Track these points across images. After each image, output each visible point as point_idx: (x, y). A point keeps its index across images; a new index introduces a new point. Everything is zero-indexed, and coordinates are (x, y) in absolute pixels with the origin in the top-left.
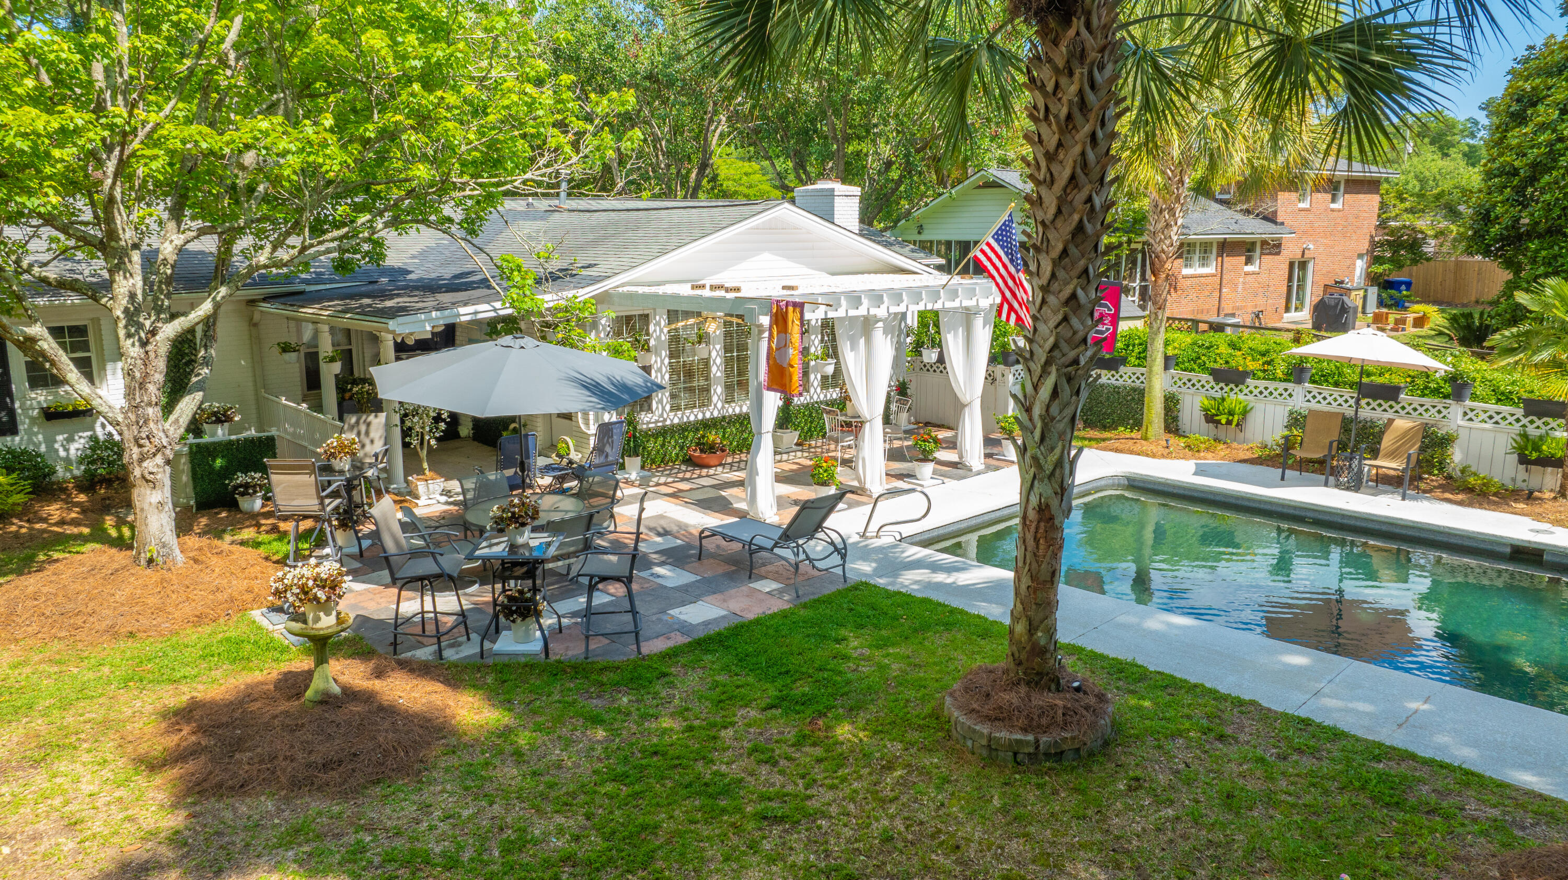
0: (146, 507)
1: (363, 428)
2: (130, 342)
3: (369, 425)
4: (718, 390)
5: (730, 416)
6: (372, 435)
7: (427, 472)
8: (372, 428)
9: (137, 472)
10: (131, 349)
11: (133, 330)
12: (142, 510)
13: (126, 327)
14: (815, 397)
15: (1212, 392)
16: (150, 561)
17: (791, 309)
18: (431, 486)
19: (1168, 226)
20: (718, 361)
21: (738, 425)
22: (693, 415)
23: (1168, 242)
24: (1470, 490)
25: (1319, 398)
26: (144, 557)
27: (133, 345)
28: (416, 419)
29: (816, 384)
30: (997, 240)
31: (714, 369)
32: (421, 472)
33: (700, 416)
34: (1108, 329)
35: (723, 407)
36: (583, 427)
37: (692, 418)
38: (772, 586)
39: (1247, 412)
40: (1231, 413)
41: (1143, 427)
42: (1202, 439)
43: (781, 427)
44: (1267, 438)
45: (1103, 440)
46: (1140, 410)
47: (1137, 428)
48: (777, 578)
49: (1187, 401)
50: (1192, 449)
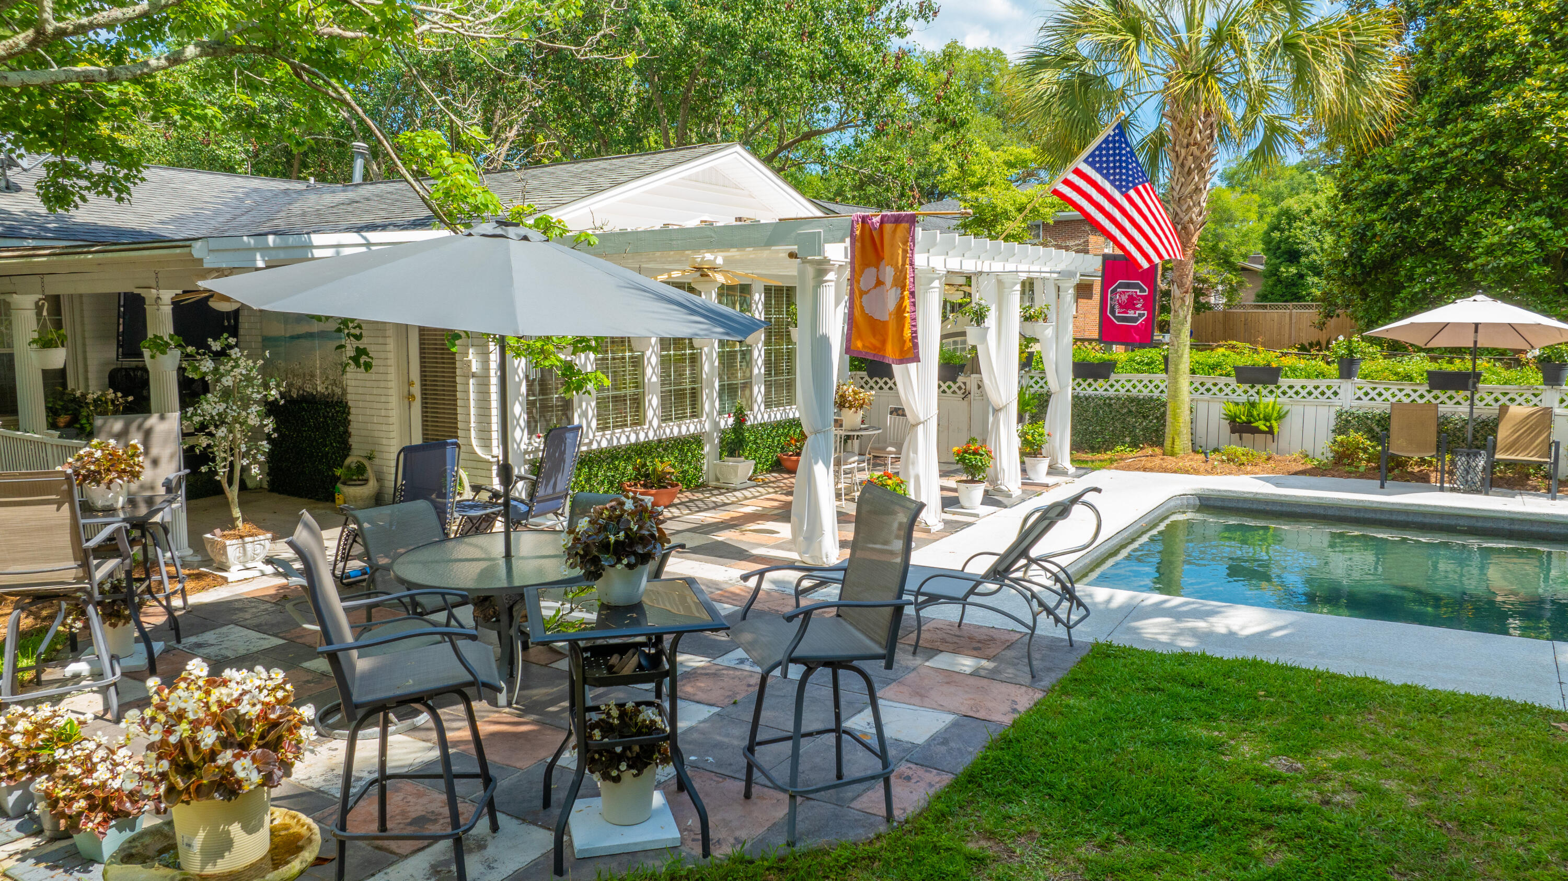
1: (140, 438)
3: (150, 433)
4: (653, 402)
5: (667, 439)
6: (155, 451)
7: (239, 523)
8: (156, 439)
14: (759, 417)
15: (1234, 397)
18: (249, 547)
19: (1197, 190)
20: (654, 360)
21: (676, 453)
22: (625, 437)
23: (1196, 210)
25: (1373, 394)
28: (222, 432)
29: (759, 399)
31: (649, 371)
32: (228, 524)
33: (633, 439)
34: (1141, 315)
35: (659, 427)
36: (479, 451)
37: (623, 441)
38: (967, 663)
39: (1280, 417)
40: (1267, 419)
41: (1168, 443)
42: (1240, 450)
43: (732, 454)
44: (1308, 447)
45: (1112, 461)
46: (1140, 425)
47: (1161, 444)
48: (957, 650)
49: (1202, 408)
50: (1236, 464)
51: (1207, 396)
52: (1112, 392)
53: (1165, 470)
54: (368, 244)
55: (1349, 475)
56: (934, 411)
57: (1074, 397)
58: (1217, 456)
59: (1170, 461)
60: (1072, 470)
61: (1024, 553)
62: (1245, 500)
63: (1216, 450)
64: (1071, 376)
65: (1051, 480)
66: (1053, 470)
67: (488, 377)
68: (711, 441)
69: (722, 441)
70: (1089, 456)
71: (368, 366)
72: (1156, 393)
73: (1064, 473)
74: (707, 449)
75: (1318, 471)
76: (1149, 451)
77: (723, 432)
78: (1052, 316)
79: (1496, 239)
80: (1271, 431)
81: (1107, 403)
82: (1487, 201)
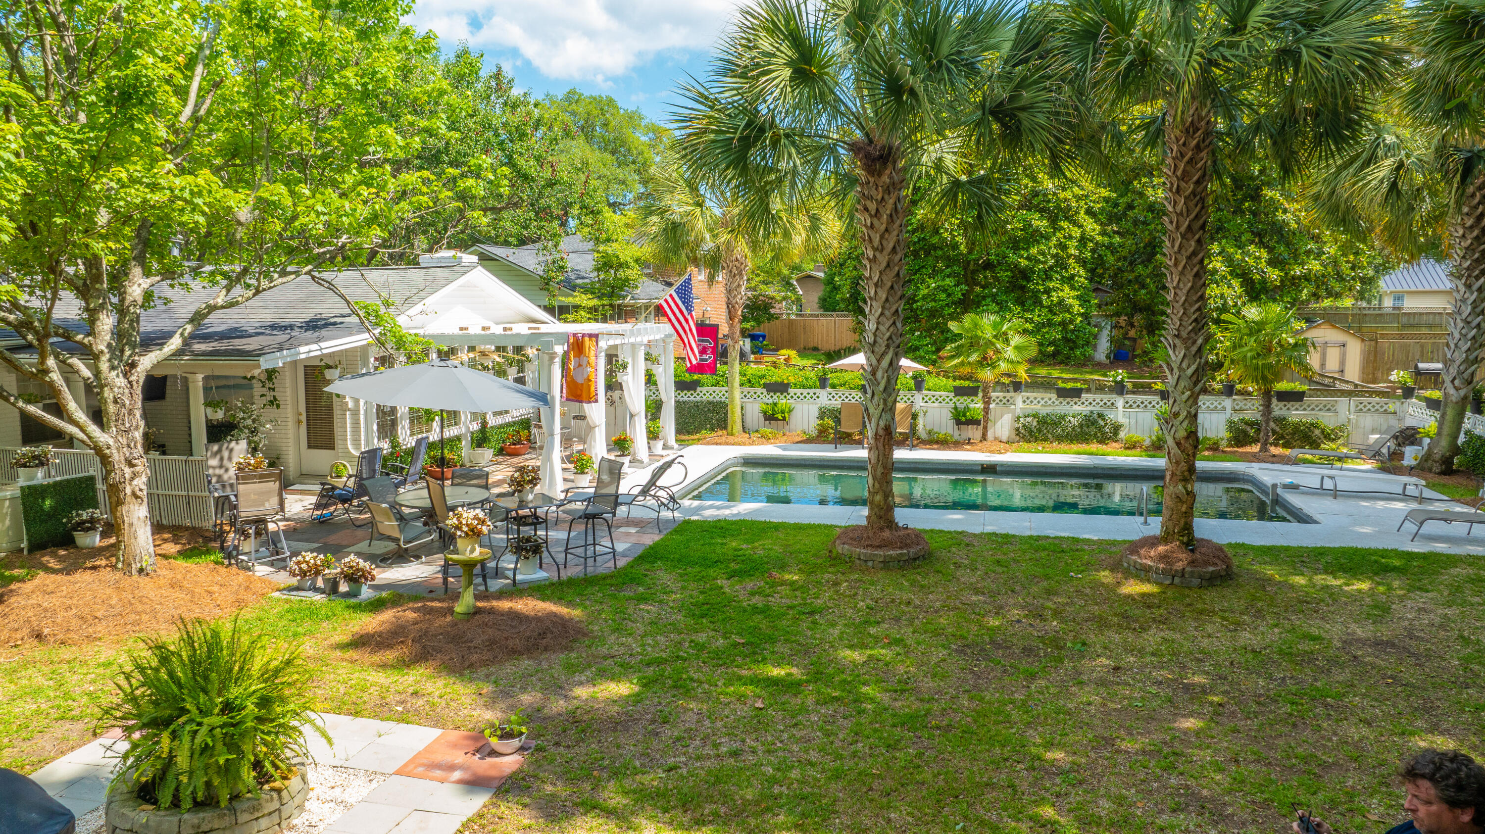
0: (135, 521)
1: (226, 454)
2: (114, 373)
3: (231, 450)
5: (444, 439)
8: (234, 454)
9: (128, 490)
10: (117, 380)
11: (116, 363)
12: (131, 525)
13: (110, 360)
15: (765, 400)
16: (141, 571)
17: (587, 339)
21: (448, 447)
24: (937, 442)
25: (836, 397)
26: (135, 567)
27: (118, 376)
30: (677, 293)
33: (427, 439)
34: (710, 358)
35: (440, 432)
36: (353, 452)
38: (633, 530)
39: (790, 411)
40: (783, 412)
41: (729, 428)
42: (768, 430)
43: (479, 445)
44: (806, 427)
45: (699, 440)
46: (715, 417)
47: (725, 428)
48: (628, 525)
49: (748, 407)
50: (765, 438)
51: (751, 400)
52: (698, 399)
53: (727, 444)
54: (321, 349)
55: (824, 442)
56: (604, 420)
57: (676, 402)
58: (757, 435)
59: (731, 439)
60: (676, 446)
61: (654, 484)
62: (767, 458)
63: (757, 431)
64: (673, 389)
65: (664, 453)
66: (665, 447)
67: (359, 410)
68: (466, 439)
69: (472, 438)
70: (686, 437)
71: (278, 406)
72: (724, 399)
73: (672, 448)
74: (464, 443)
75: (809, 441)
76: (720, 433)
77: (472, 433)
78: (662, 360)
79: (926, 291)
80: (784, 419)
81: (696, 405)
82: (923, 267)
